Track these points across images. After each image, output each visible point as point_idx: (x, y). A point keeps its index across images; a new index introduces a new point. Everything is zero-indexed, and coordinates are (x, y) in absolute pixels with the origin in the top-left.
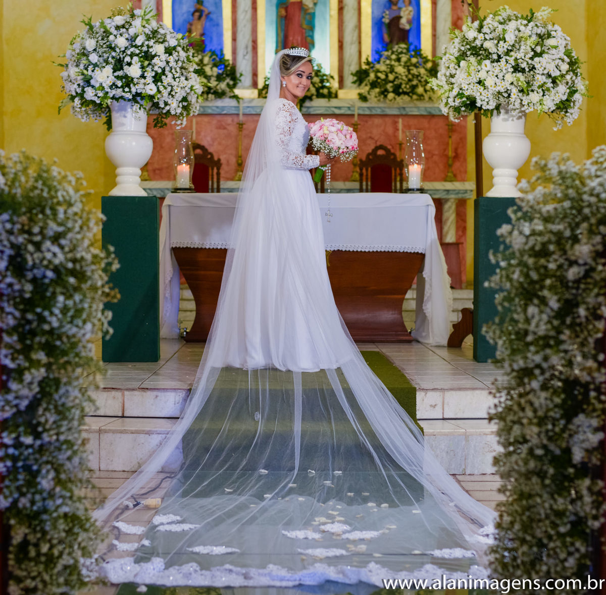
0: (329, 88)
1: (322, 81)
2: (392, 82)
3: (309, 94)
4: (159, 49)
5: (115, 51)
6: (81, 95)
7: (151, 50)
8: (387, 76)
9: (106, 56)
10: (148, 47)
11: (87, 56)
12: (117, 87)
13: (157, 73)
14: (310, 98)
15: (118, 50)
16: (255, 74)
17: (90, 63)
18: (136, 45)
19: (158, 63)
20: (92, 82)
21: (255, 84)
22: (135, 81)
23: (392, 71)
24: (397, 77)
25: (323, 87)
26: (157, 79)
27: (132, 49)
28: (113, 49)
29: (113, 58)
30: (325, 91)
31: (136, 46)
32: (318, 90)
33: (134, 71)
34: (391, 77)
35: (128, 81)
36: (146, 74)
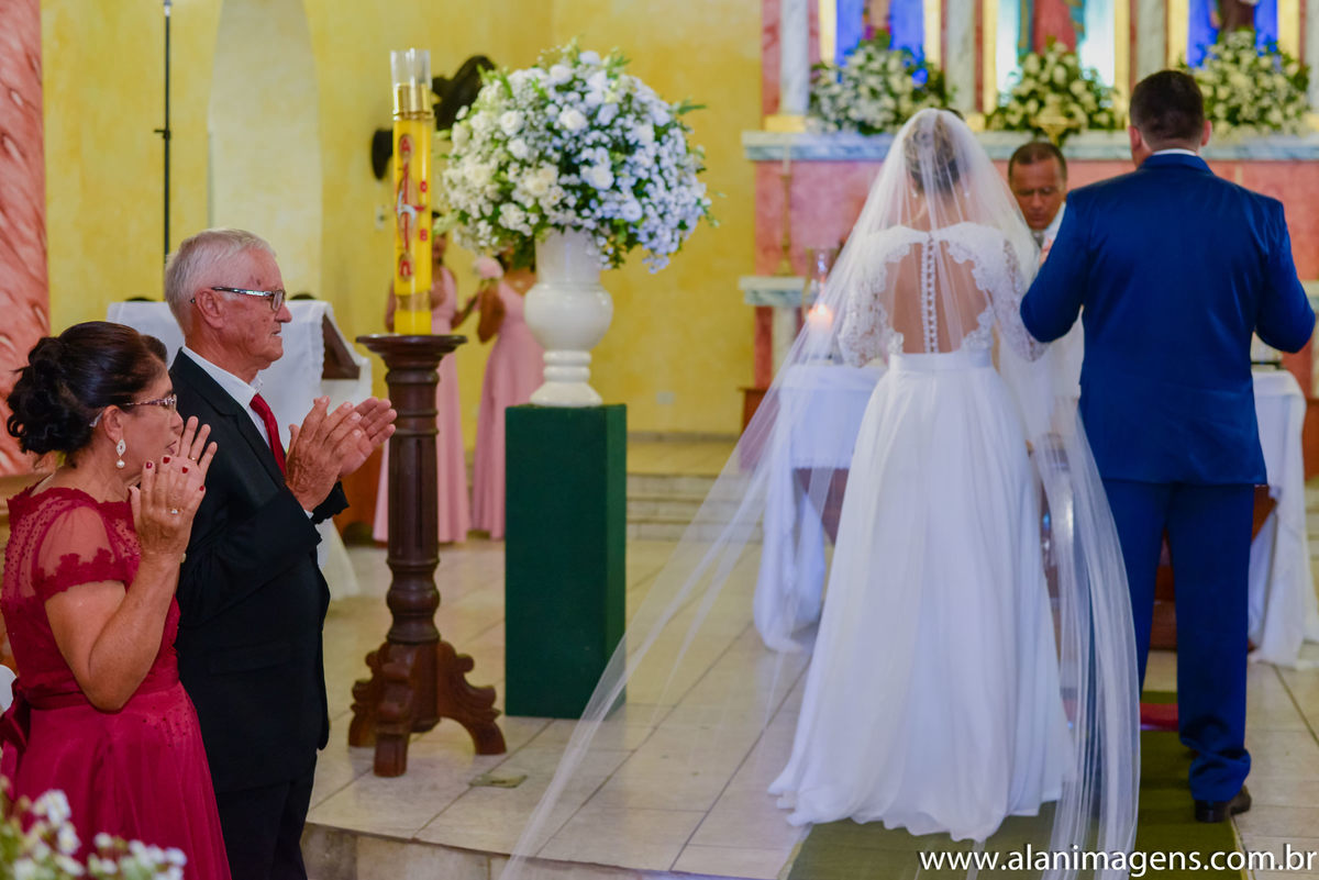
0: (1111, 114)
1: (1098, 100)
2: (1225, 101)
3: (1073, 124)
4: (643, 133)
5: (561, 137)
6: (493, 220)
7: (629, 136)
8: (1215, 90)
9: (541, 145)
10: (625, 130)
11: (505, 143)
12: (565, 206)
13: (640, 181)
14: (1076, 131)
15: (565, 135)
16: (979, 87)
17: (511, 158)
18: (599, 125)
19: (643, 158)
20: (516, 195)
21: (979, 105)
22: (602, 195)
23: (1224, 81)
24: (1232, 95)
25: (1100, 110)
26: (639, 190)
27: (595, 135)
28: (557, 133)
29: (556, 149)
30: (1103, 118)
31: (602, 128)
32: (1090, 116)
33: (599, 176)
34: (1223, 93)
35: (587, 195)
36: (619, 182)
